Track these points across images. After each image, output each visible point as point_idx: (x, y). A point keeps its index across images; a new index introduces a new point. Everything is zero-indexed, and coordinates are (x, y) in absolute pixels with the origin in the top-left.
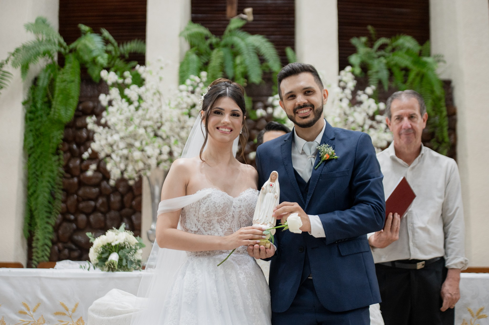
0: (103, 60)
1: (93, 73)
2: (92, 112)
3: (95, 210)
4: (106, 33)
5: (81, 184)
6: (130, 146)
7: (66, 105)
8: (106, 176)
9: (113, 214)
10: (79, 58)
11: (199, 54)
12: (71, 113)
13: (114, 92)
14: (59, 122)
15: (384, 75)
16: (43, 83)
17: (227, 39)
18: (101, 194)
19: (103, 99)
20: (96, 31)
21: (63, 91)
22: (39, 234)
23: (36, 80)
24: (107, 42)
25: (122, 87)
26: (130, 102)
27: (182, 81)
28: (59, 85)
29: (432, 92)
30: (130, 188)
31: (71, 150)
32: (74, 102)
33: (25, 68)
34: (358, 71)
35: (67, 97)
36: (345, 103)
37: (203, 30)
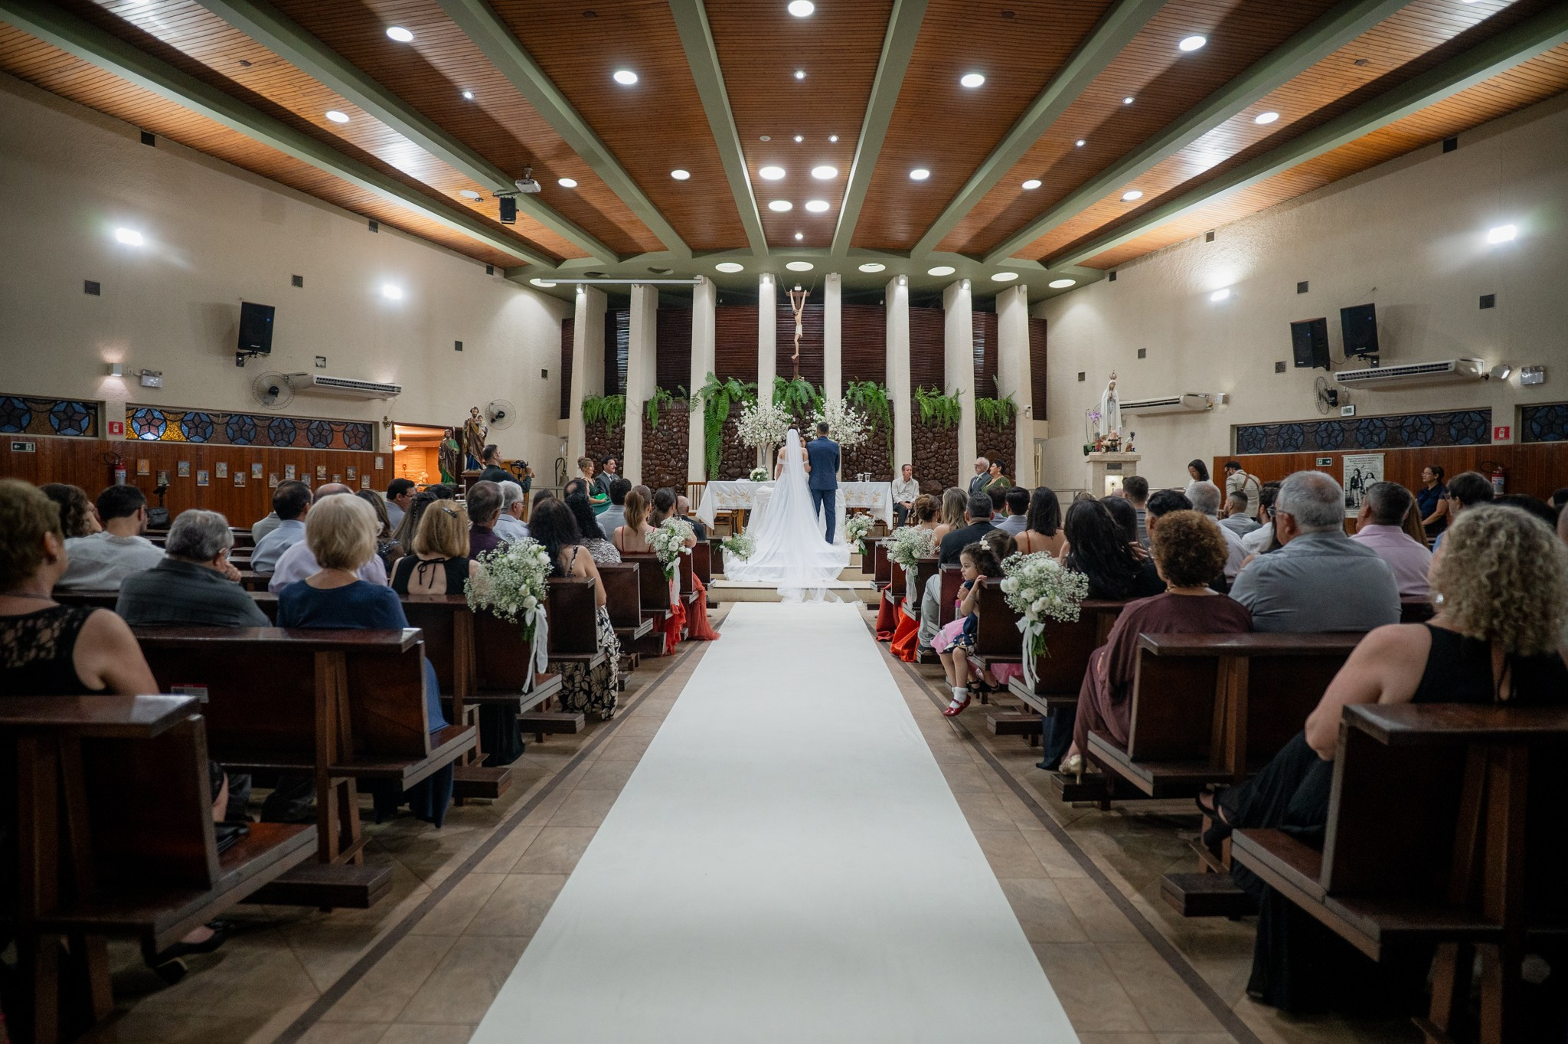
0: (740, 394)
1: (736, 399)
2: (735, 417)
3: (736, 459)
4: (740, 381)
5: (729, 448)
6: (753, 432)
7: (724, 413)
8: (743, 446)
9: (744, 461)
10: (728, 390)
11: (781, 390)
12: (726, 417)
13: (747, 410)
14: (721, 421)
15: (861, 399)
16: (713, 403)
17: (793, 383)
18: (738, 452)
19: (742, 413)
20: (736, 379)
21: (722, 407)
22: (712, 470)
23: (709, 401)
24: (741, 385)
25: (750, 408)
26: (753, 413)
27: (774, 404)
28: (720, 405)
29: (883, 406)
30: (751, 449)
31: (724, 433)
32: (727, 412)
33: (705, 397)
34: (850, 397)
35: (724, 410)
36: (843, 415)
37: (783, 380)
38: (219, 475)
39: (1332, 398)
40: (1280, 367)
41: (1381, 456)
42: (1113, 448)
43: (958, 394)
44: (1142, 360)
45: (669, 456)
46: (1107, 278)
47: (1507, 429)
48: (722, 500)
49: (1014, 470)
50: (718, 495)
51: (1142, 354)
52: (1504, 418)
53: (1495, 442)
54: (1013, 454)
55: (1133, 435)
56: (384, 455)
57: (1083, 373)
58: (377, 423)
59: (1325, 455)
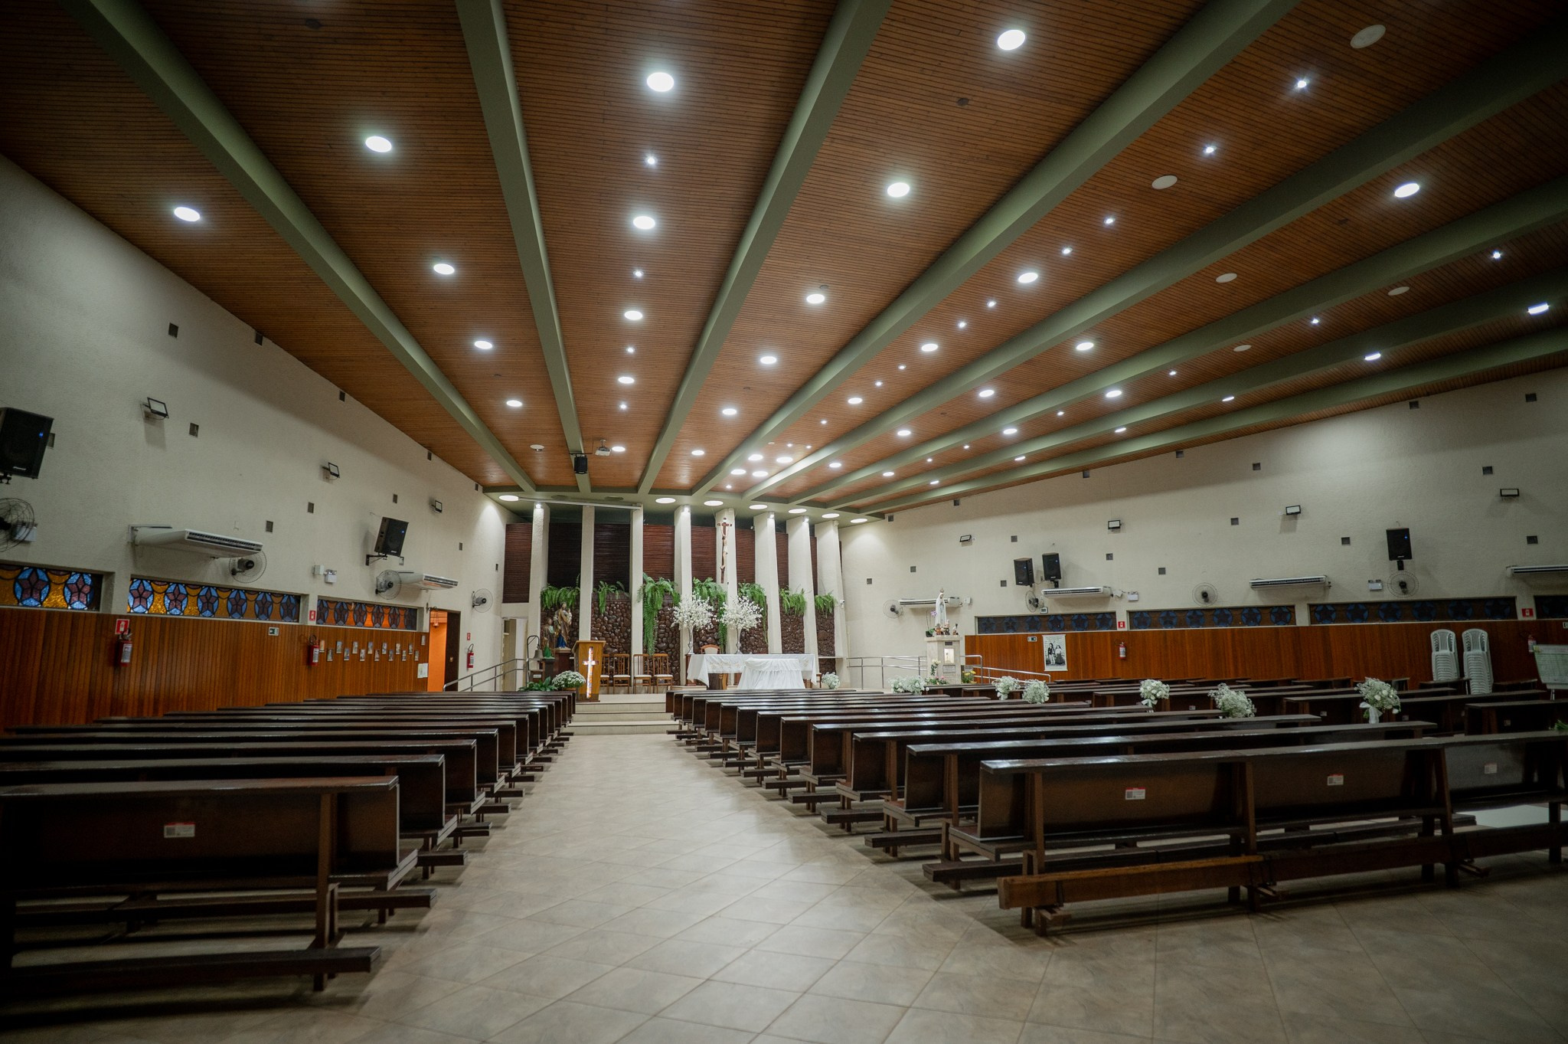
0: (670, 590)
1: (668, 594)
2: (668, 607)
5: (659, 628)
7: (659, 603)
9: (670, 638)
10: (661, 587)
11: (698, 587)
12: (661, 606)
14: (656, 609)
16: (648, 596)
17: (703, 583)
18: (665, 632)
20: (665, 579)
21: (657, 599)
22: (650, 645)
23: (646, 594)
24: (669, 583)
28: (655, 597)
29: (762, 600)
31: (658, 618)
32: (661, 603)
33: (643, 591)
36: (738, 605)
37: (698, 581)
38: (354, 652)
39: (1035, 603)
40: (1003, 583)
41: (1064, 636)
42: (947, 633)
43: (803, 592)
44: (913, 573)
45: (613, 634)
46: (887, 519)
47: (1124, 622)
48: (714, 668)
49: (834, 643)
50: (711, 663)
51: (913, 569)
52: (1122, 617)
53: (1119, 630)
54: (833, 633)
55: (957, 625)
56: (425, 633)
57: (871, 579)
58: (422, 608)
59: (1033, 635)
